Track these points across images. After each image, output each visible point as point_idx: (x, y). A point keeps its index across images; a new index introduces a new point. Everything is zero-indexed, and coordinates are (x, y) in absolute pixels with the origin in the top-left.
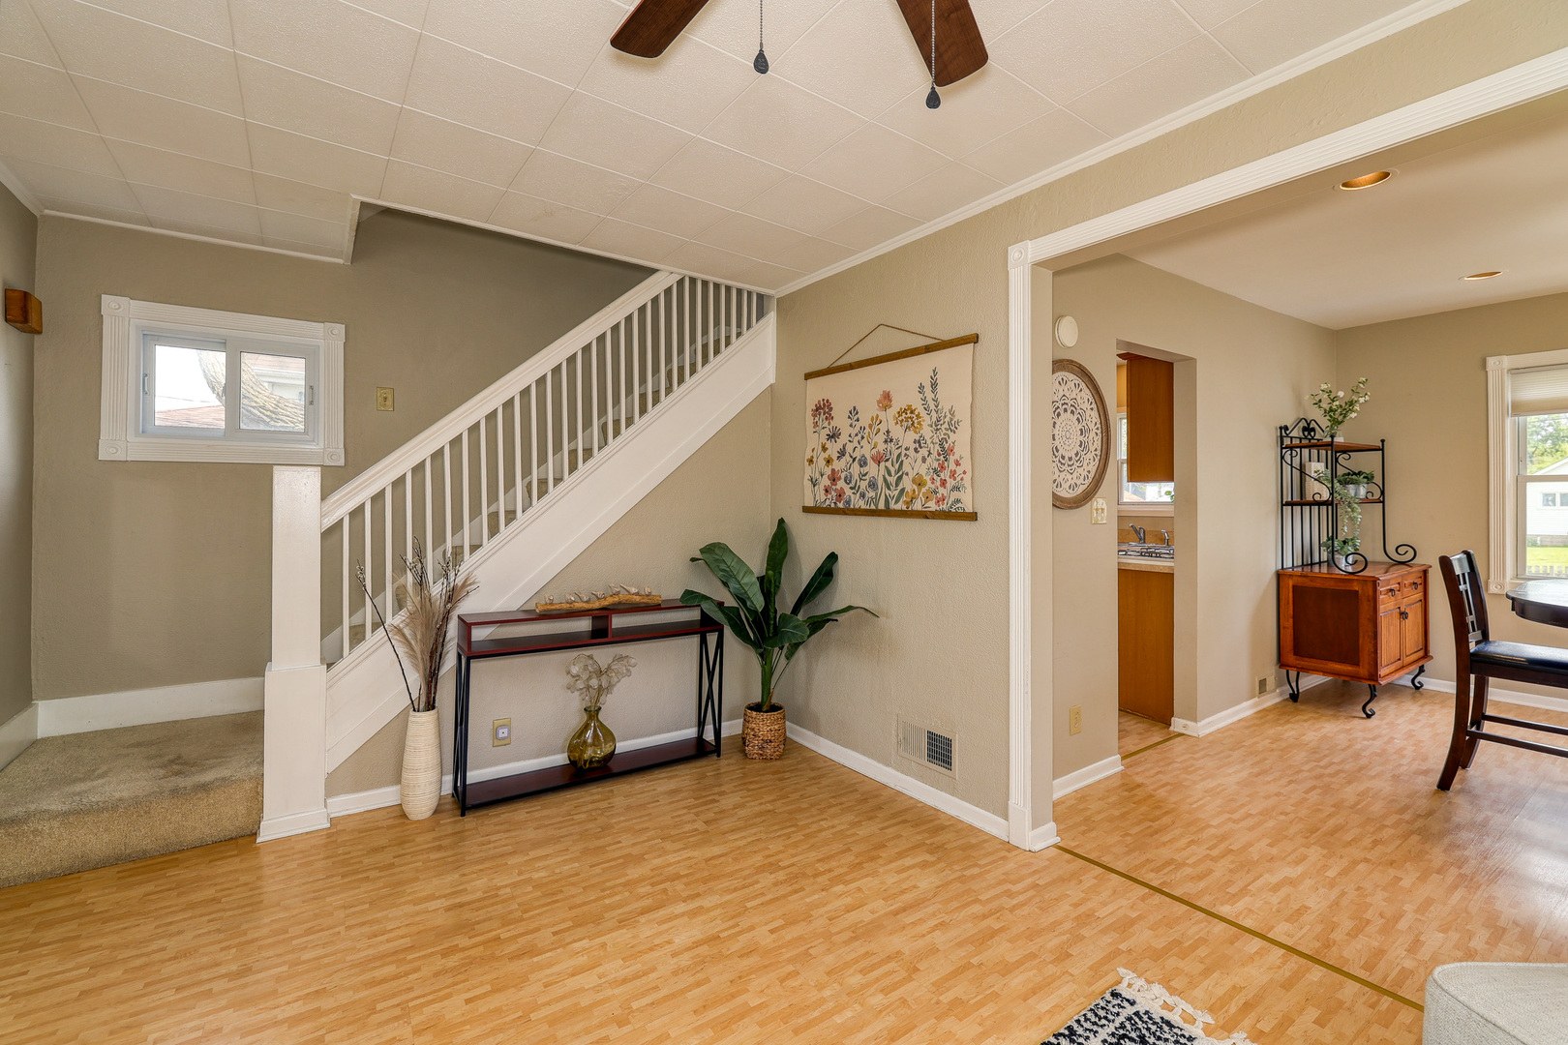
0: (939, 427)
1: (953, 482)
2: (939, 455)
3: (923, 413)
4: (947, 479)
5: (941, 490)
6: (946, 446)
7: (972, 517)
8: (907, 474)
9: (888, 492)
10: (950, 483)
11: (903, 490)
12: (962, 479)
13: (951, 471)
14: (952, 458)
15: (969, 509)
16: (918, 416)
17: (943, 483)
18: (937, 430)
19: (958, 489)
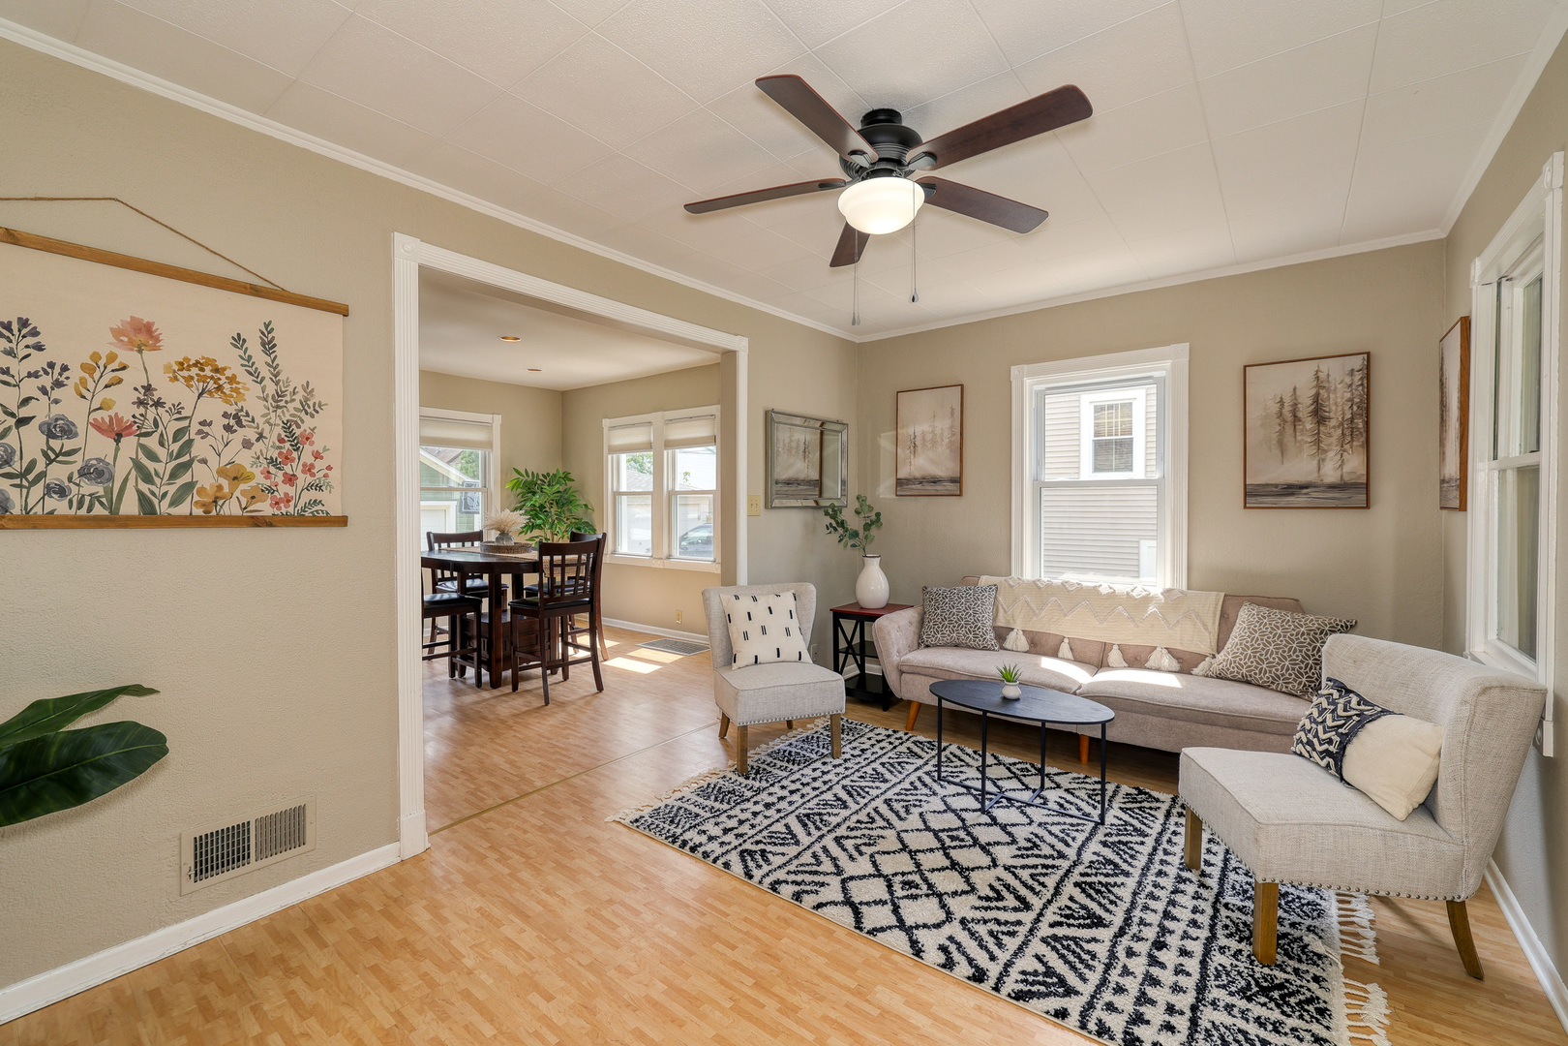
0: (282, 404)
1: (310, 479)
2: (281, 441)
3: (243, 377)
4: (299, 473)
5: (284, 489)
6: (298, 432)
7: (342, 521)
8: (204, 461)
9: (144, 487)
10: (303, 480)
11: (189, 487)
12: (326, 476)
13: (304, 465)
14: (307, 451)
15: (335, 511)
16: (232, 379)
17: (290, 479)
18: (278, 407)
19: (319, 488)
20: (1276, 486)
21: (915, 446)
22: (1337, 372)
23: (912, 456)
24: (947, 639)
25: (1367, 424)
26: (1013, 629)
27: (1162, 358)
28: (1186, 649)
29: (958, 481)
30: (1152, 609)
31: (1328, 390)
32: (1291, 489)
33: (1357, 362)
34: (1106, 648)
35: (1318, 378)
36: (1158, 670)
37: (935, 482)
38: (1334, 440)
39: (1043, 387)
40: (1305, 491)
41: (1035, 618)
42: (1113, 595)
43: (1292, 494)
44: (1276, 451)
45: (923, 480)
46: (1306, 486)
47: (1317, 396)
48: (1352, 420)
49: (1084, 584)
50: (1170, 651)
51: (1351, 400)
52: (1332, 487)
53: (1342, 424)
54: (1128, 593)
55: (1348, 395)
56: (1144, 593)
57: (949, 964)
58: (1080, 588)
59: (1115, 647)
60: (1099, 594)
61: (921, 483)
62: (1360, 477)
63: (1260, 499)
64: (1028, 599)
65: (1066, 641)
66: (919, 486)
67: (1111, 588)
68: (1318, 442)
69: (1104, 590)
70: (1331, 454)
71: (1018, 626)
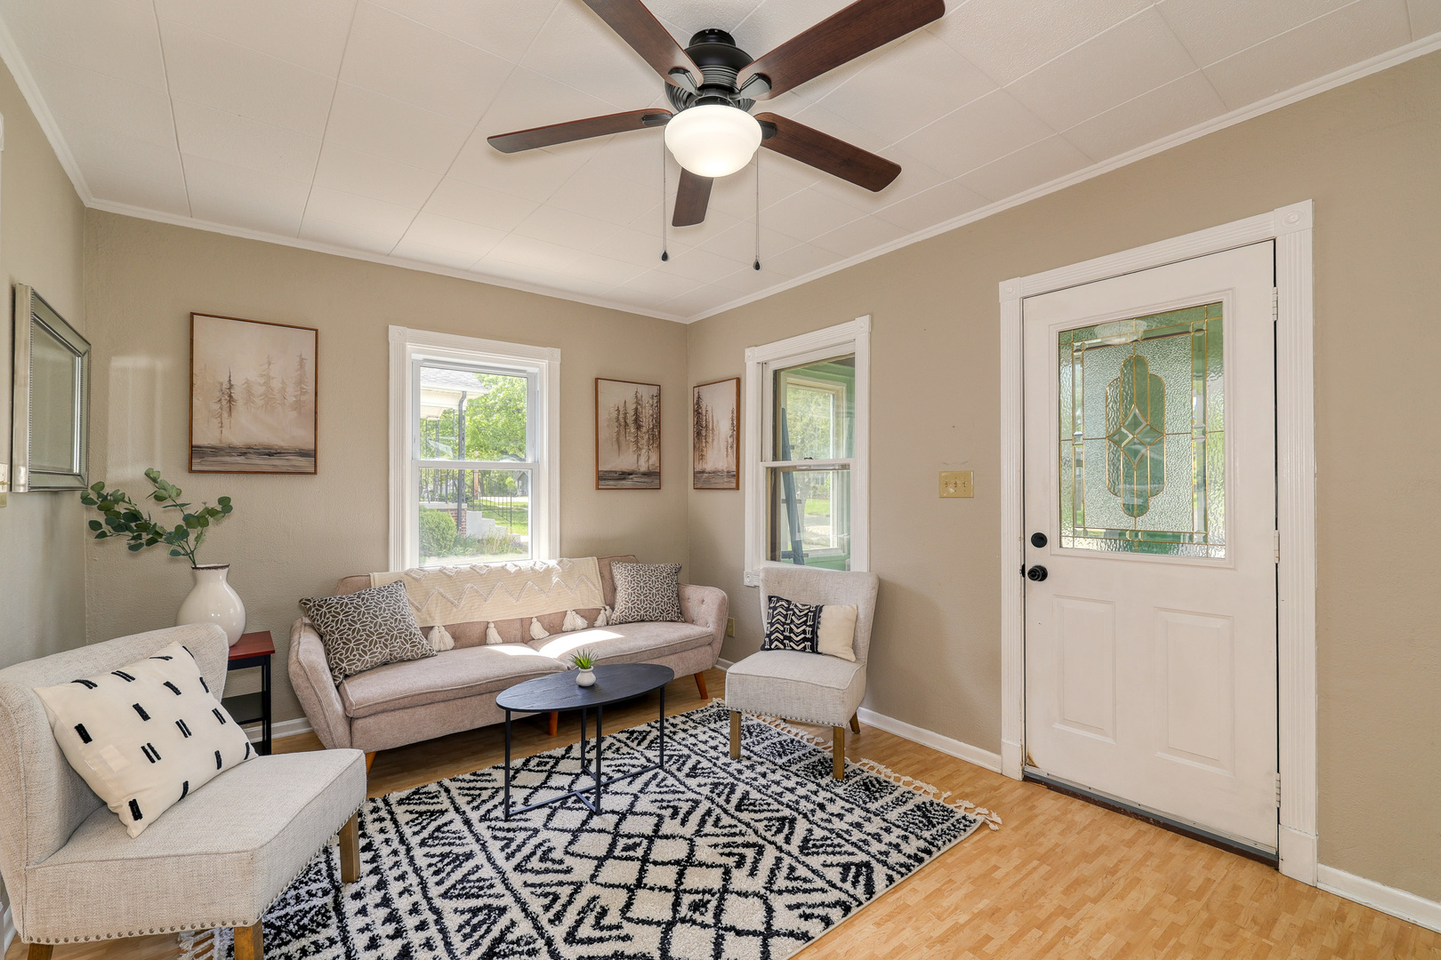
20: (616, 472)
21: (231, 399)
22: (646, 393)
23: (225, 415)
24: (379, 658)
25: (659, 432)
26: (432, 628)
27: (541, 357)
28: (587, 608)
29: (312, 454)
30: (555, 579)
31: (642, 407)
32: (624, 475)
33: (654, 390)
34: (525, 623)
35: (637, 397)
36: (574, 630)
37: (270, 455)
38: (644, 441)
39: (421, 357)
40: (631, 476)
41: (455, 610)
42: (520, 572)
43: (624, 479)
44: (616, 447)
45: (245, 452)
46: (630, 474)
47: (636, 409)
48: (653, 428)
49: (491, 565)
50: (577, 612)
51: (652, 416)
52: (644, 474)
53: (648, 431)
54: (532, 569)
55: (651, 412)
56: (545, 566)
57: (827, 921)
58: (491, 571)
59: (534, 620)
60: (507, 571)
61: (244, 454)
62: (656, 468)
63: (608, 482)
64: (441, 590)
65: (492, 625)
66: (241, 459)
67: (516, 566)
68: (637, 442)
69: (512, 569)
70: (644, 451)
71: (438, 622)
